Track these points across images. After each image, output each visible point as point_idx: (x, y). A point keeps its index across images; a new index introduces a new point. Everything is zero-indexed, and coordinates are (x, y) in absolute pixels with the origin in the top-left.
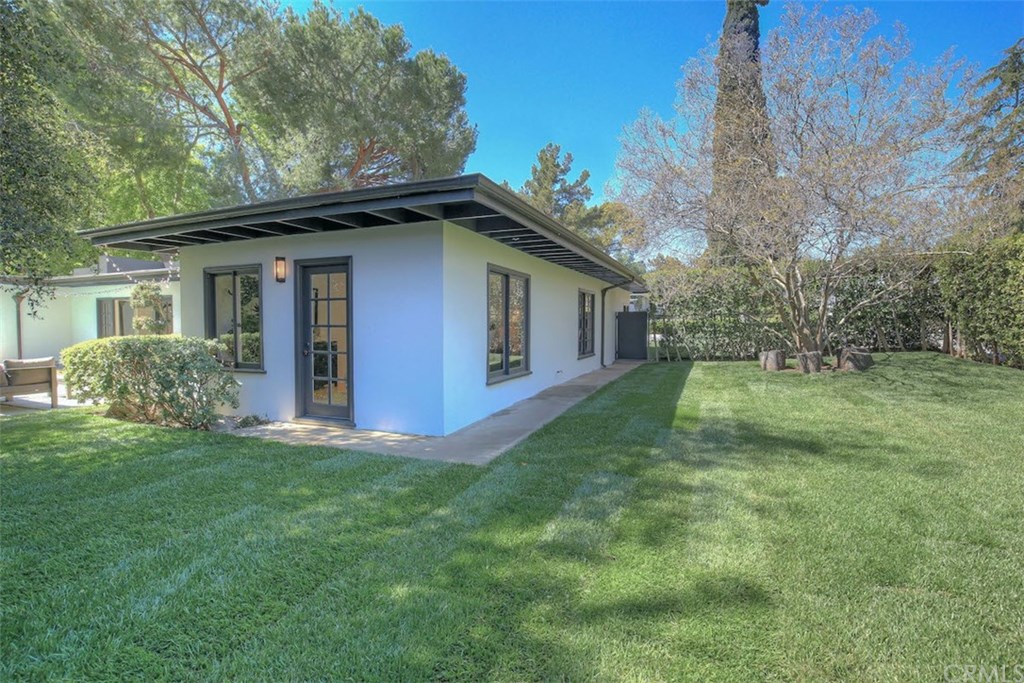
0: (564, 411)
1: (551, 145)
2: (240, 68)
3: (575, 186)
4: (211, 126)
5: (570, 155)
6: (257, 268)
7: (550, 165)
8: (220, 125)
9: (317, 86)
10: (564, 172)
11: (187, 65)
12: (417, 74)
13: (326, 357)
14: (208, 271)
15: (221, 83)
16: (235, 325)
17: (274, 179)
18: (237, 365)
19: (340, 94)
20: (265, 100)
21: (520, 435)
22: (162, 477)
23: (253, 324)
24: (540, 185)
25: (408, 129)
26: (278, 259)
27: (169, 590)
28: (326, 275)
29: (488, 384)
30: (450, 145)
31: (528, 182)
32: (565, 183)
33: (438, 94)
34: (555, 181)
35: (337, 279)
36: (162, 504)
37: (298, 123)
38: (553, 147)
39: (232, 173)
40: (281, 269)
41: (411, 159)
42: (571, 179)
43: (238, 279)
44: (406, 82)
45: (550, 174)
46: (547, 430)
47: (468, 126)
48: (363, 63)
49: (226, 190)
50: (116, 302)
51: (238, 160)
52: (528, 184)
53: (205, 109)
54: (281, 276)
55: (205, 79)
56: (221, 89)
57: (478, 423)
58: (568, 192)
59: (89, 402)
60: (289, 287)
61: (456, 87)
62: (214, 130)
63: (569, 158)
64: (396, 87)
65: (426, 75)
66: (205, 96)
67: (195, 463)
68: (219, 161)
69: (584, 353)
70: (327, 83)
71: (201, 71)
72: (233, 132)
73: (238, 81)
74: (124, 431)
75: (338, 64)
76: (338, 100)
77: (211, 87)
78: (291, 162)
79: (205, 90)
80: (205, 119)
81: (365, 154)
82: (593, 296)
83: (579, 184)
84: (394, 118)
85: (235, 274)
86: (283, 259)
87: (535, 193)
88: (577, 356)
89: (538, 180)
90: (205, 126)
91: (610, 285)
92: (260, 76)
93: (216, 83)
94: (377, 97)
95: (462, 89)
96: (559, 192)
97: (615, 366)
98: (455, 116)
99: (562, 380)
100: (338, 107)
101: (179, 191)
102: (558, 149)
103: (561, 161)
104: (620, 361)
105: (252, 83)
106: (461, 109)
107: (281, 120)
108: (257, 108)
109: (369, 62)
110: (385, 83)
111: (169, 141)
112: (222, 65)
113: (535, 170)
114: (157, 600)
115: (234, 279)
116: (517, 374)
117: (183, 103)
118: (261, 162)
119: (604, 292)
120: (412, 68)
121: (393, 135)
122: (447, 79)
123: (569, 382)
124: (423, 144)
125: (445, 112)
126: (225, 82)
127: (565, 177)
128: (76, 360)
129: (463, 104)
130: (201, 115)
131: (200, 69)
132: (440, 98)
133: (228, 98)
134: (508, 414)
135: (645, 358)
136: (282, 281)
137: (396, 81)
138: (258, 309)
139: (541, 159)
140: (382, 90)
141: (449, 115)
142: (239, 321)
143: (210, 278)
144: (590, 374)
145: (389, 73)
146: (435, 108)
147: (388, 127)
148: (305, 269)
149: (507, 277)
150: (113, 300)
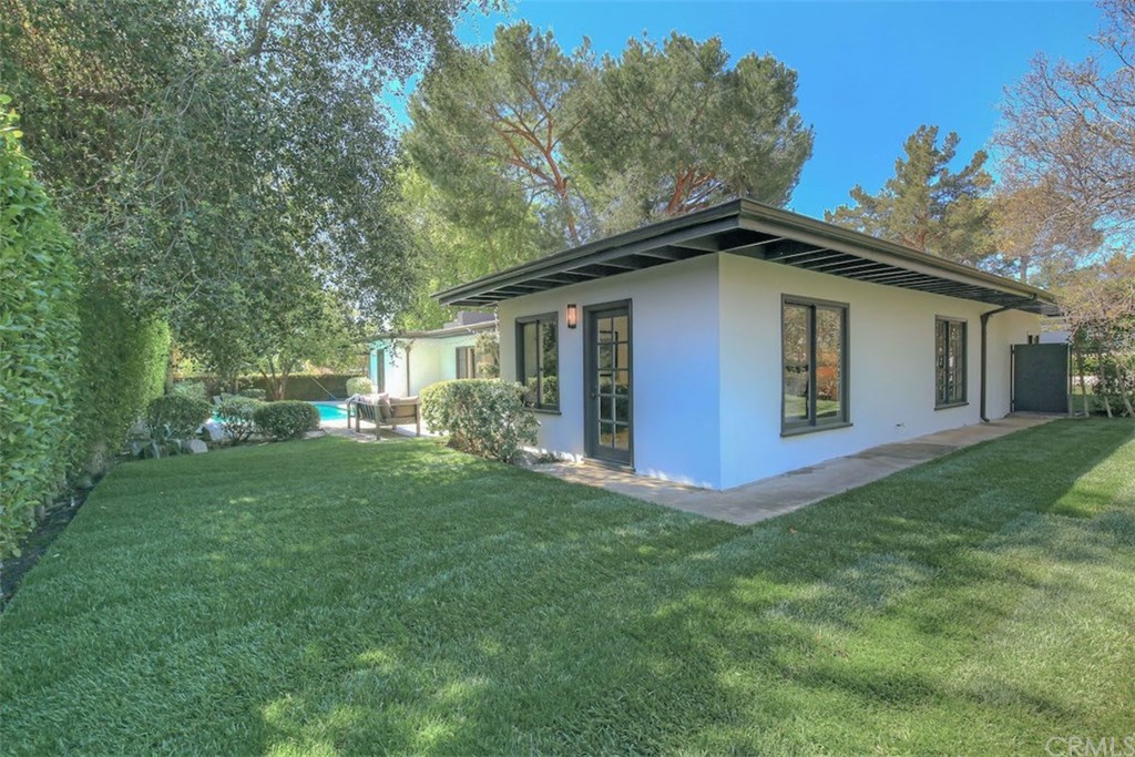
0: (887, 474)
1: (923, 128)
2: (566, 125)
3: (963, 176)
4: (544, 184)
5: (954, 135)
6: (555, 316)
7: (922, 153)
8: (550, 182)
9: (633, 125)
10: (944, 159)
11: (524, 134)
12: (737, 85)
13: (610, 399)
14: (520, 321)
15: (550, 141)
16: (539, 369)
17: (595, 225)
18: (539, 406)
19: (656, 127)
20: (588, 151)
21: (813, 498)
22: (462, 497)
23: (552, 369)
24: (909, 182)
25: (729, 148)
26: (569, 306)
27: (432, 585)
28: (610, 320)
29: (782, 436)
30: (778, 156)
31: (890, 181)
32: (946, 174)
33: (762, 101)
34: (931, 174)
35: (620, 322)
36: (453, 519)
37: (618, 166)
38: (928, 129)
39: (559, 225)
40: (573, 316)
41: (734, 180)
42: (955, 168)
43: (541, 327)
44: (725, 97)
45: (923, 166)
46: (848, 496)
47: (802, 129)
48: (678, 90)
49: (554, 243)
50: (469, 350)
51: (565, 212)
52: (891, 184)
53: (537, 171)
54: (572, 323)
55: (538, 144)
56: (550, 148)
57: (767, 480)
58: (953, 186)
59: (437, 433)
60: (579, 332)
61: (784, 87)
62: (547, 187)
63: (954, 139)
64: (715, 106)
65: (747, 84)
66: (538, 158)
67: (491, 490)
68: (548, 217)
69: (947, 402)
70: (643, 119)
71: (533, 136)
72: (559, 186)
73: (564, 137)
74: (456, 458)
75: (652, 97)
76: (654, 135)
77: (542, 148)
78: (612, 207)
79: (539, 153)
80: (539, 180)
81: (685, 184)
82: (964, 325)
83: (968, 171)
84: (712, 141)
85: (538, 322)
86: (574, 306)
87: (902, 194)
88: (934, 406)
89: (905, 176)
90: (540, 185)
91: (999, 307)
92: (582, 129)
93: (544, 143)
94: (694, 121)
95: (792, 88)
96: (937, 187)
97: (1007, 421)
98: (785, 123)
99: (903, 437)
100: (655, 141)
101: (519, 248)
102: (934, 131)
103: (940, 144)
104: (1016, 414)
105: (576, 135)
106: (792, 111)
107: (603, 166)
108: (582, 158)
109: (685, 86)
110: (702, 104)
111: (510, 205)
112: (550, 127)
113: (900, 165)
114: (423, 589)
115: (538, 329)
116: (828, 426)
117: (521, 169)
118: (583, 211)
119: (984, 318)
120: (733, 81)
121: (713, 159)
122: (773, 82)
123: (918, 439)
124: (746, 162)
125: (770, 119)
126: (554, 140)
127: (947, 166)
128: (428, 399)
129: (793, 105)
130: (535, 176)
131: (532, 134)
132: (765, 105)
133: (556, 156)
134: (811, 472)
135: (1065, 411)
136: (573, 327)
137: (715, 98)
138: (557, 355)
139: (909, 148)
140: (699, 112)
141: (777, 122)
142: (542, 366)
143: (521, 327)
144: (957, 430)
145: (707, 91)
146: (759, 118)
147: (705, 152)
148: (592, 314)
149: (813, 308)
150: (466, 348)
